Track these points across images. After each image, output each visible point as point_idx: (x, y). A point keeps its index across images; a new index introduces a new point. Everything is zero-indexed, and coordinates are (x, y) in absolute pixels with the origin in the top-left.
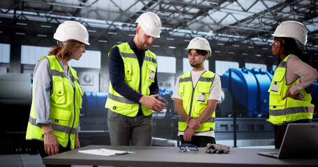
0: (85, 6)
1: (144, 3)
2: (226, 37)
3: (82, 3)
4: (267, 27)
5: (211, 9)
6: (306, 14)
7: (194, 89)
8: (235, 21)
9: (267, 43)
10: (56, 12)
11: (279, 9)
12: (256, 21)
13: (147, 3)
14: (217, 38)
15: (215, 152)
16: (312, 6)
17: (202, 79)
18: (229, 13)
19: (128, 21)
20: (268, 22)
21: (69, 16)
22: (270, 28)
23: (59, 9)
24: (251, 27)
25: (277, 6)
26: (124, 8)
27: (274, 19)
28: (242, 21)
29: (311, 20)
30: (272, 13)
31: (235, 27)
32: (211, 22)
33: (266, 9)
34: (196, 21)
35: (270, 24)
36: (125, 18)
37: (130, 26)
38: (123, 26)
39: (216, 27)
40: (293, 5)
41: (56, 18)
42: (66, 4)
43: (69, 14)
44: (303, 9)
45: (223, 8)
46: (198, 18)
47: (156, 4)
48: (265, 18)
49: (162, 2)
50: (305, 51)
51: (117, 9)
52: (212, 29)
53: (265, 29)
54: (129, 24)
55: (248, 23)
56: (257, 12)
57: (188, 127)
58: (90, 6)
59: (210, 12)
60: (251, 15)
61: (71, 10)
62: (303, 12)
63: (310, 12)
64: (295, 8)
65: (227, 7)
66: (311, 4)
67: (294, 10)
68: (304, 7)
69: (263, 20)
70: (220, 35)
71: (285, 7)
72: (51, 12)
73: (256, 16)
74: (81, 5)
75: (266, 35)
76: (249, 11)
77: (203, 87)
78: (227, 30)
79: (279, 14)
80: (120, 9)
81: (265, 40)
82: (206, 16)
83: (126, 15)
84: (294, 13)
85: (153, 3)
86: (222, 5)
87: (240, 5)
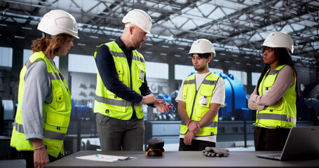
0: (44, 5)
1: (106, 5)
2: (186, 42)
3: (42, 2)
4: (225, 33)
5: (172, 13)
6: (261, 22)
7: (197, 92)
8: (195, 27)
9: (224, 49)
10: (12, 10)
11: (236, 16)
12: (215, 27)
13: (109, 5)
14: (177, 42)
15: (215, 156)
16: (266, 15)
17: (205, 82)
18: (190, 19)
19: (89, 23)
20: (226, 28)
21: (27, 15)
22: (228, 34)
23: (15, 7)
24: (210, 33)
25: (235, 13)
26: (86, 9)
27: (231, 26)
28: (202, 27)
29: (264, 28)
30: (230, 20)
31: (195, 32)
32: (173, 26)
33: (224, 15)
34: (158, 25)
35: (228, 31)
36: (86, 19)
37: (91, 28)
38: (84, 27)
39: (176, 32)
40: (249, 13)
41: (12, 17)
42: (24, 2)
43: (27, 13)
44: (258, 17)
45: (185, 13)
46: (159, 22)
47: (118, 6)
48: (223, 24)
49: (124, 5)
50: (258, 57)
51: (78, 10)
52: (172, 34)
53: (223, 35)
54: (90, 26)
55: (207, 29)
56: (216, 18)
57: (188, 130)
58: (50, 5)
59: (171, 16)
60: (210, 21)
61: (29, 9)
62: (257, 20)
63: (264, 21)
64: (251, 16)
65: (188, 13)
66: (266, 13)
67: (250, 18)
68: (259, 15)
69: (222, 26)
70: (180, 39)
71: (242, 14)
72: (7, 9)
73: (214, 22)
74: (40, 4)
75: (223, 41)
76: (209, 17)
77: (206, 90)
78: (187, 35)
79: (237, 21)
80: (82, 10)
81: (222, 46)
82: (167, 20)
83: (88, 16)
84: (250, 21)
85: (115, 6)
86: (183, 11)
87: (200, 12)
